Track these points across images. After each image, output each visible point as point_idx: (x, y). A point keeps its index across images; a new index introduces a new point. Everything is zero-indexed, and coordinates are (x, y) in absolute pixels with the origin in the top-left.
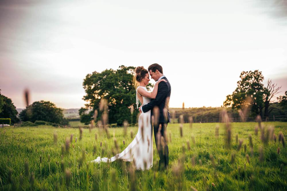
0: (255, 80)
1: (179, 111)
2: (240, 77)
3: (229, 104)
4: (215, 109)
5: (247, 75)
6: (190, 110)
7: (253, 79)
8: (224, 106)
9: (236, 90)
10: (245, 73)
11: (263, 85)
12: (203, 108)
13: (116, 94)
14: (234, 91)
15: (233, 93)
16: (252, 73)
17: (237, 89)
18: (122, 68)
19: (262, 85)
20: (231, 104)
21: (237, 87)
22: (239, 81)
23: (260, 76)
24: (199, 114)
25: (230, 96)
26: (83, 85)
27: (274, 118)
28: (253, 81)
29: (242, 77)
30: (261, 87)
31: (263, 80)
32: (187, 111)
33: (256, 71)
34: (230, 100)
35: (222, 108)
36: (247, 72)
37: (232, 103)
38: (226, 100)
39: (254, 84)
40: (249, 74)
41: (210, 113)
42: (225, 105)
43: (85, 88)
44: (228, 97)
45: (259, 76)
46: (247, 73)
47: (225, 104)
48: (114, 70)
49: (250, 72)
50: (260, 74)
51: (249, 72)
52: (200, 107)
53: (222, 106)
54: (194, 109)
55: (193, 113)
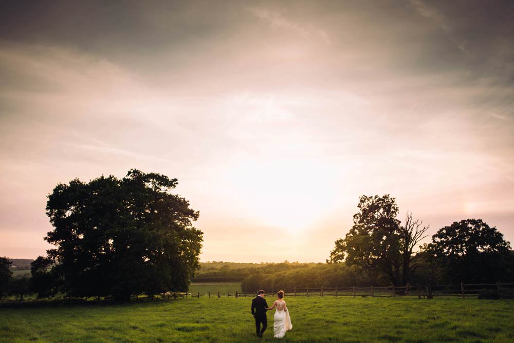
0: (384, 213)
1: (243, 269)
2: (359, 206)
3: (342, 257)
4: (306, 265)
5: (370, 204)
6: (262, 268)
7: (381, 211)
8: (332, 260)
9: (352, 231)
10: (367, 200)
11: (400, 222)
12: (284, 264)
13: (115, 228)
14: (348, 232)
15: (347, 235)
16: (380, 199)
17: (354, 228)
18: (135, 175)
19: (397, 223)
20: (345, 257)
21: (354, 224)
22: (356, 213)
23: (393, 206)
24: (279, 275)
25: (341, 241)
26: (47, 209)
27: (462, 288)
28: (381, 214)
29: (362, 206)
30: (394, 225)
31: (397, 213)
32: (258, 268)
33: (385, 197)
34: (343, 248)
35: (329, 263)
36: (371, 197)
37: (346, 255)
38: (335, 249)
39: (382, 220)
40: (374, 202)
41: (298, 272)
42: (334, 259)
43: (50, 216)
44: (337, 243)
45: (391, 205)
46: (371, 200)
47: (333, 256)
48: (118, 179)
49: (375, 198)
50: (393, 202)
51: (373, 198)
52: (279, 262)
53: (327, 261)
54: (270, 266)
55: (269, 272)
